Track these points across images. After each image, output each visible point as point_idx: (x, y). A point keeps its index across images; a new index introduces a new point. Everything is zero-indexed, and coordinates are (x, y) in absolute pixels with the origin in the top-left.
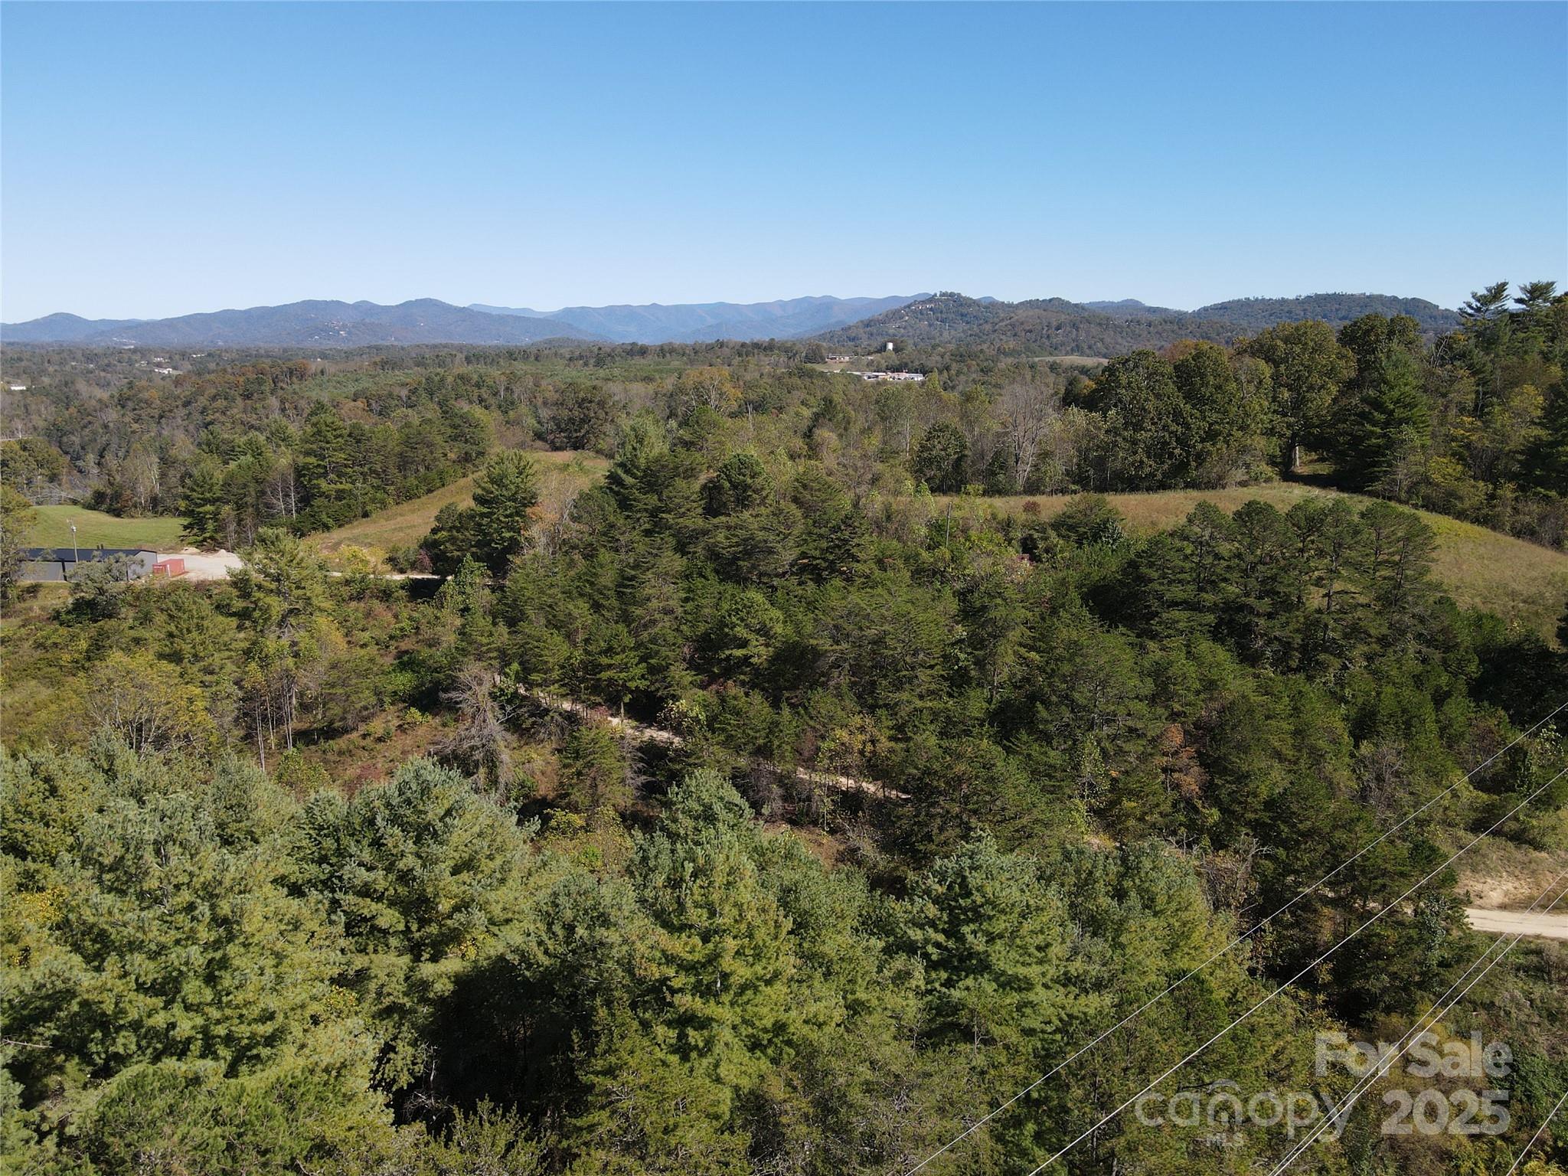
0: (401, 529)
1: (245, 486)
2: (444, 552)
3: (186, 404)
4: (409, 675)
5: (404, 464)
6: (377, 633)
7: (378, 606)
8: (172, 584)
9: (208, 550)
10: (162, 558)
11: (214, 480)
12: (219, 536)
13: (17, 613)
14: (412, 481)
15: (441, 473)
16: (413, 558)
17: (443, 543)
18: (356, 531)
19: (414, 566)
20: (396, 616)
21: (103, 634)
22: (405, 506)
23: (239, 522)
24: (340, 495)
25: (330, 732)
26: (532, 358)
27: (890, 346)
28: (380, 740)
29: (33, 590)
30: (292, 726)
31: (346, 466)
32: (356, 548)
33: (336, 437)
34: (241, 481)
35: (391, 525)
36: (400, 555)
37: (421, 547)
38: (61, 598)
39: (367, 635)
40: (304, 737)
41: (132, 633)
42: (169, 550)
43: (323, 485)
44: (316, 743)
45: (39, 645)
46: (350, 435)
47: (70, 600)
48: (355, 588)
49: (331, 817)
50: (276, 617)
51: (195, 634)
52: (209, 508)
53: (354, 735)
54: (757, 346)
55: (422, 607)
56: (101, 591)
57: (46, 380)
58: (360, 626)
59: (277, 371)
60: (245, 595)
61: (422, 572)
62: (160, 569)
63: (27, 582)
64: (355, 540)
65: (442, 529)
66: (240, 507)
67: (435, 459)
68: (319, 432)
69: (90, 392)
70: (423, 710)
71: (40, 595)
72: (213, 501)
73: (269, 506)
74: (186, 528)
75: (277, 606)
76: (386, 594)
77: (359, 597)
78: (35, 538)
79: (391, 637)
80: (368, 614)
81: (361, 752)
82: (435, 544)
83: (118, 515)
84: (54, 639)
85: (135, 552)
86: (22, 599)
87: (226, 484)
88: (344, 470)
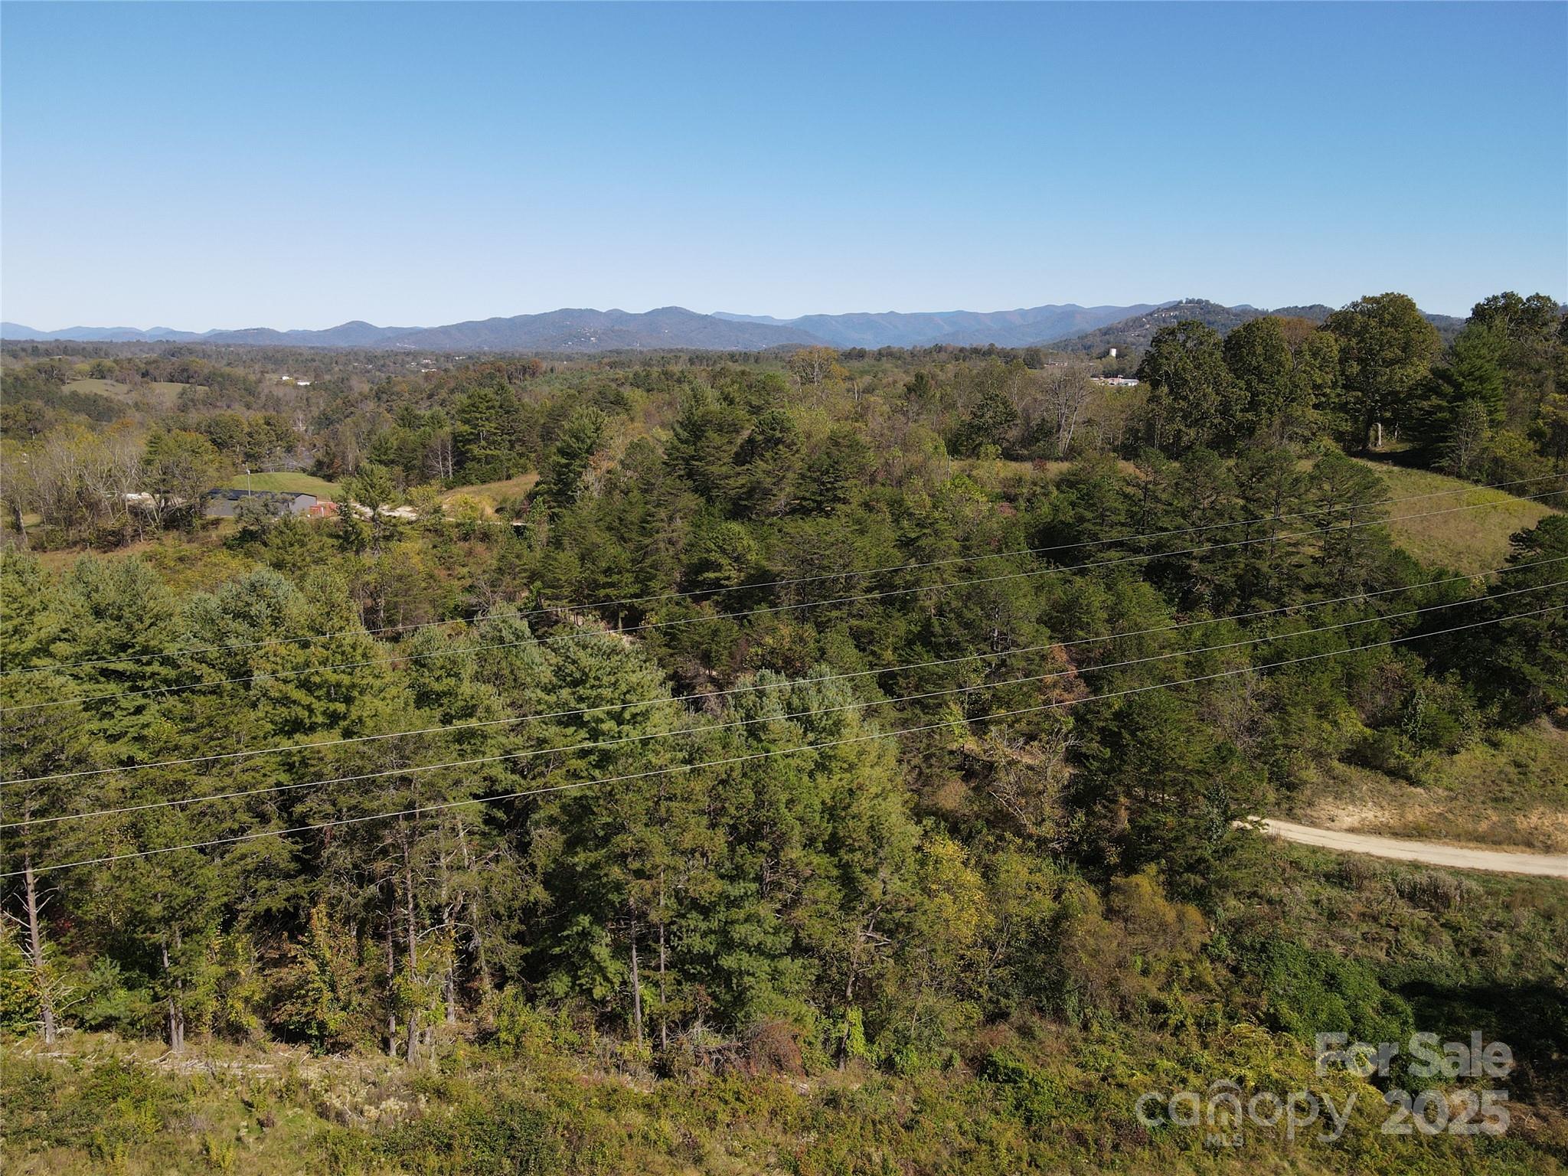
3: (430, 397)
6: (473, 568)
7: (480, 547)
10: (321, 502)
11: (389, 444)
13: (199, 539)
16: (518, 507)
19: (519, 515)
23: (408, 482)
24: (489, 460)
26: (752, 360)
27: (1114, 352)
29: (216, 523)
31: (496, 434)
32: (476, 499)
34: (411, 446)
36: (509, 505)
37: (525, 498)
38: (232, 528)
39: (465, 570)
43: (476, 450)
45: (206, 564)
47: (236, 531)
48: (463, 531)
50: (368, 540)
54: (976, 351)
56: (258, 521)
57: (327, 377)
58: (461, 563)
59: (512, 368)
60: (345, 520)
62: (315, 510)
63: (211, 516)
65: (543, 482)
69: (360, 386)
71: (221, 526)
73: (432, 468)
75: (368, 530)
76: (487, 537)
77: (466, 538)
79: (483, 572)
80: (470, 553)
85: (298, 495)
86: (204, 527)
87: (399, 448)
88: (493, 438)
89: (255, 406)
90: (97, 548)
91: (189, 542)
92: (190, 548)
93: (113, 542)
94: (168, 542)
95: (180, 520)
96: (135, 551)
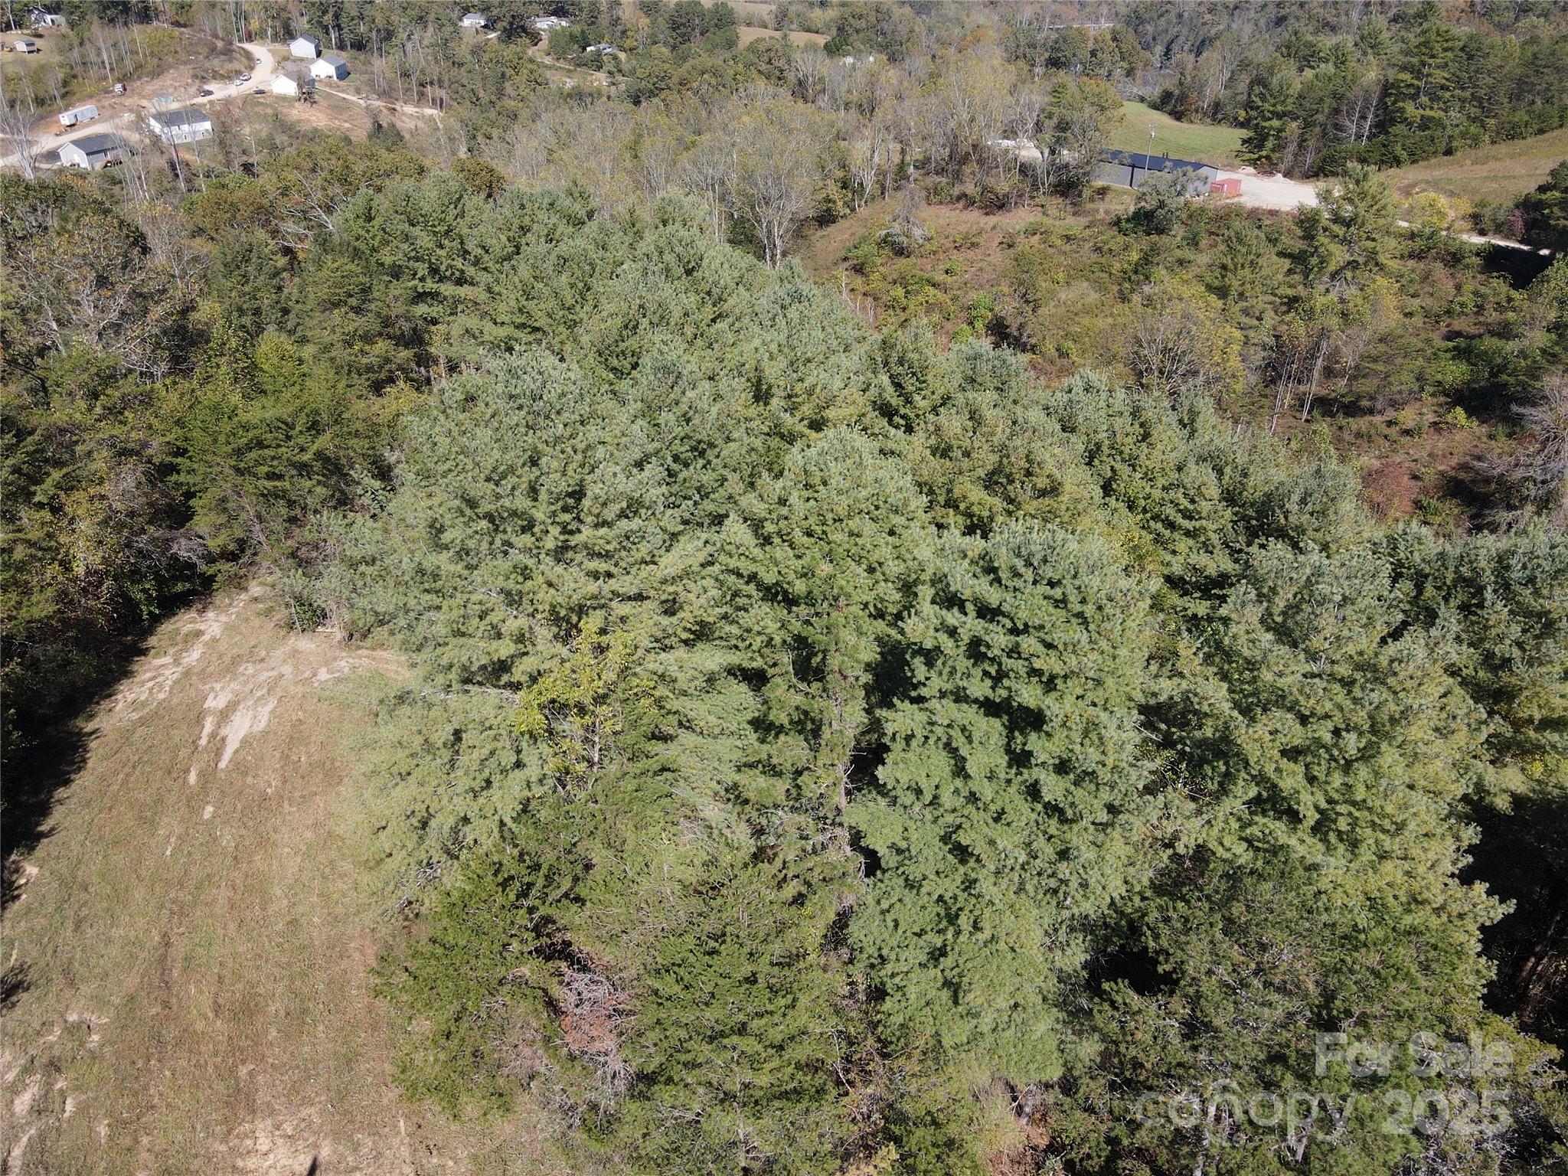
0: (1495, 179)
1: (1320, 100)
2: (1548, 218)
4: (1464, 367)
5: (1521, 90)
6: (1429, 302)
7: (1439, 270)
8: (1227, 206)
9: (1265, 173)
10: (1221, 176)
11: (1291, 92)
12: (1275, 156)
13: (1086, 213)
14: (1522, 115)
16: (1501, 218)
17: (1550, 206)
18: (1438, 173)
19: (1499, 229)
20: (1458, 287)
21: (1154, 250)
22: (1503, 148)
23: (1302, 143)
24: (1425, 124)
25: (1352, 409)
28: (1407, 432)
29: (1103, 192)
30: (1314, 388)
31: (1442, 88)
32: (1432, 195)
33: (1445, 50)
34: (1316, 94)
35: (1483, 170)
36: (1487, 212)
37: (1517, 206)
38: (1126, 206)
39: (1417, 302)
40: (1325, 405)
41: (1178, 253)
42: (1227, 166)
43: (1410, 109)
44: (1332, 415)
45: (1098, 249)
46: (1462, 49)
47: (1132, 209)
48: (1419, 243)
49: (1417, 558)
50: (1332, 268)
51: (1247, 271)
52: (1275, 123)
53: (1378, 419)
55: (1495, 282)
56: (1162, 205)
58: (1412, 291)
60: (1309, 236)
61: (1507, 237)
62: (1217, 188)
63: (1099, 183)
64: (1435, 185)
65: (1556, 187)
66: (1307, 125)
68: (1425, 44)
70: (1470, 412)
71: (1107, 198)
72: (1280, 116)
74: (1244, 142)
75: (1339, 255)
76: (1454, 259)
77: (1419, 256)
78: (1118, 140)
79: (1445, 311)
80: (1425, 278)
81: (1381, 441)
82: (1539, 205)
83: (1178, 119)
84: (1112, 245)
85: (1197, 166)
86: (1092, 200)
87: (1301, 96)
88: (1440, 93)
90: (981, 208)
91: (1074, 214)
92: (1075, 224)
93: (998, 204)
94: (1053, 211)
95: (1067, 186)
96: (1019, 218)
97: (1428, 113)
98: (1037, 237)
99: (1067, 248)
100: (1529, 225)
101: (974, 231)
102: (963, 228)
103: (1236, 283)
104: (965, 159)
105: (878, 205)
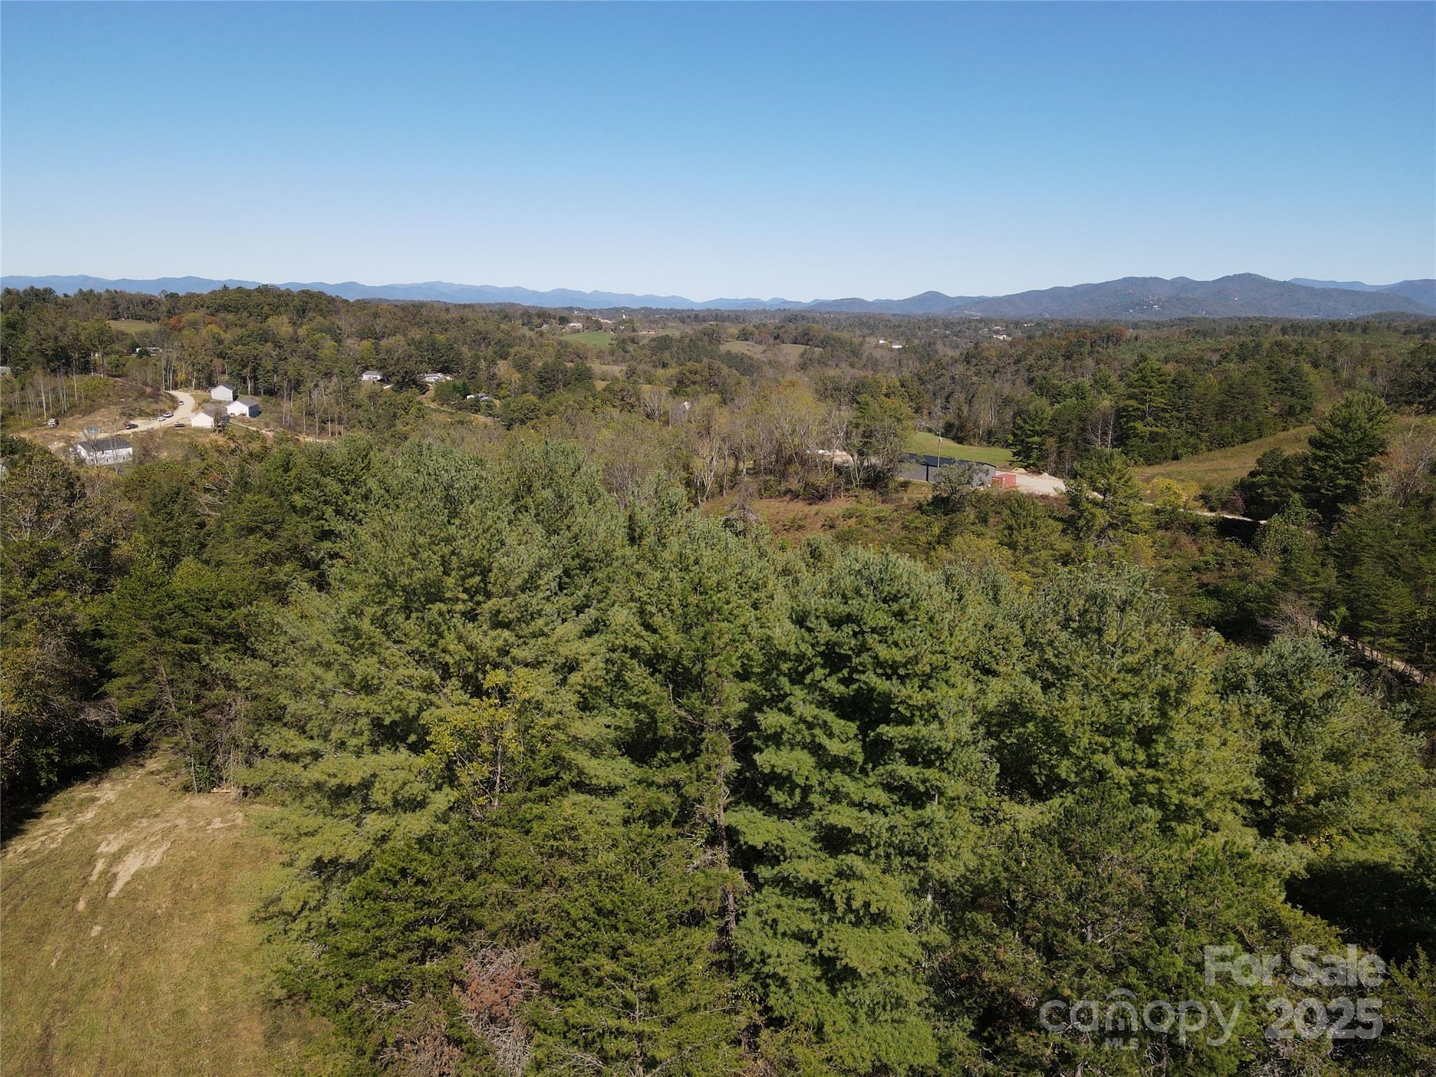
0: (1215, 471)
1: (1070, 422)
2: (1261, 495)
3: (1017, 362)
4: (1216, 603)
5: (1222, 412)
6: (1180, 562)
7: (1184, 538)
8: (1007, 493)
9: (1034, 472)
10: (1000, 473)
11: (1045, 415)
12: (1040, 464)
13: (893, 501)
14: (1228, 429)
15: (1260, 424)
16: (1225, 497)
17: (1261, 487)
18: (1169, 469)
19: (1225, 506)
20: (1201, 550)
21: (951, 525)
22: (1217, 453)
23: (1060, 453)
24: (1153, 437)
26: (1359, 330)
29: (905, 485)
31: (1164, 411)
32: (1168, 482)
33: (1160, 383)
34: (1066, 418)
35: (1206, 466)
36: (1213, 494)
37: (1235, 488)
38: (925, 494)
39: (1170, 562)
42: (1003, 468)
43: (1139, 425)
45: (905, 527)
46: (1173, 382)
47: (930, 496)
48: (1164, 518)
50: (1097, 528)
51: (1029, 530)
52: (1036, 439)
55: (1228, 545)
56: (954, 491)
57: (916, 342)
58: (1164, 554)
59: (1096, 336)
60: (1075, 503)
61: (1232, 513)
62: (998, 481)
63: (901, 479)
64: (1169, 476)
65: (1262, 472)
66: (1062, 440)
67: (1255, 411)
68: (1143, 379)
69: (946, 352)
71: (909, 490)
72: (1041, 433)
73: (1087, 441)
74: (1015, 454)
75: (1102, 518)
76: (1194, 528)
77: (1167, 527)
79: (1195, 569)
80: (1174, 543)
82: (1253, 486)
83: (961, 443)
84: (917, 523)
85: (979, 464)
86: (897, 491)
87: (1054, 419)
88: (1161, 414)
89: (857, 365)
90: (804, 500)
91: (883, 502)
92: (886, 509)
93: (818, 496)
94: (866, 501)
95: (876, 481)
96: (838, 506)
97: (1155, 429)
98: (854, 520)
99: (880, 527)
100: (1249, 502)
101: (800, 515)
102: (791, 515)
103: (1021, 540)
104: (790, 461)
105: (718, 500)
